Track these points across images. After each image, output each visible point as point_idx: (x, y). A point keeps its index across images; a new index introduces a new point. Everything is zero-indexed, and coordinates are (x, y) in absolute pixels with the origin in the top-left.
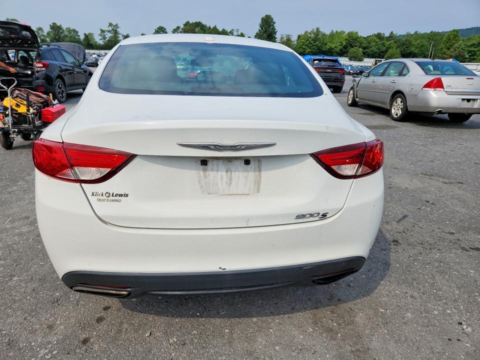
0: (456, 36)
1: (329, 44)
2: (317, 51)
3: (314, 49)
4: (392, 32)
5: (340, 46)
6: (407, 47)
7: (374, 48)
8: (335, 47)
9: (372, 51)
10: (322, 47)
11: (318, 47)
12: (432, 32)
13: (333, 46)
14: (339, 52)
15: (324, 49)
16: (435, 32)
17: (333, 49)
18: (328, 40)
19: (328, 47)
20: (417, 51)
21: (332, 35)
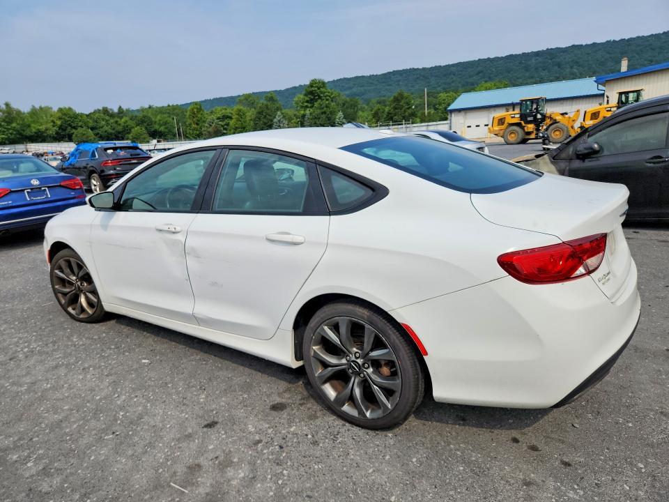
0: (200, 110)
1: (33, 125)
2: (18, 136)
3: (11, 134)
4: (120, 107)
5: (54, 126)
6: (148, 125)
7: (106, 128)
8: (46, 130)
9: (106, 131)
10: (24, 131)
11: (18, 131)
12: (169, 106)
13: (43, 128)
14: (56, 136)
15: (28, 133)
16: (173, 106)
17: (43, 132)
18: (30, 119)
19: (34, 130)
20: (162, 129)
21: (34, 112)
